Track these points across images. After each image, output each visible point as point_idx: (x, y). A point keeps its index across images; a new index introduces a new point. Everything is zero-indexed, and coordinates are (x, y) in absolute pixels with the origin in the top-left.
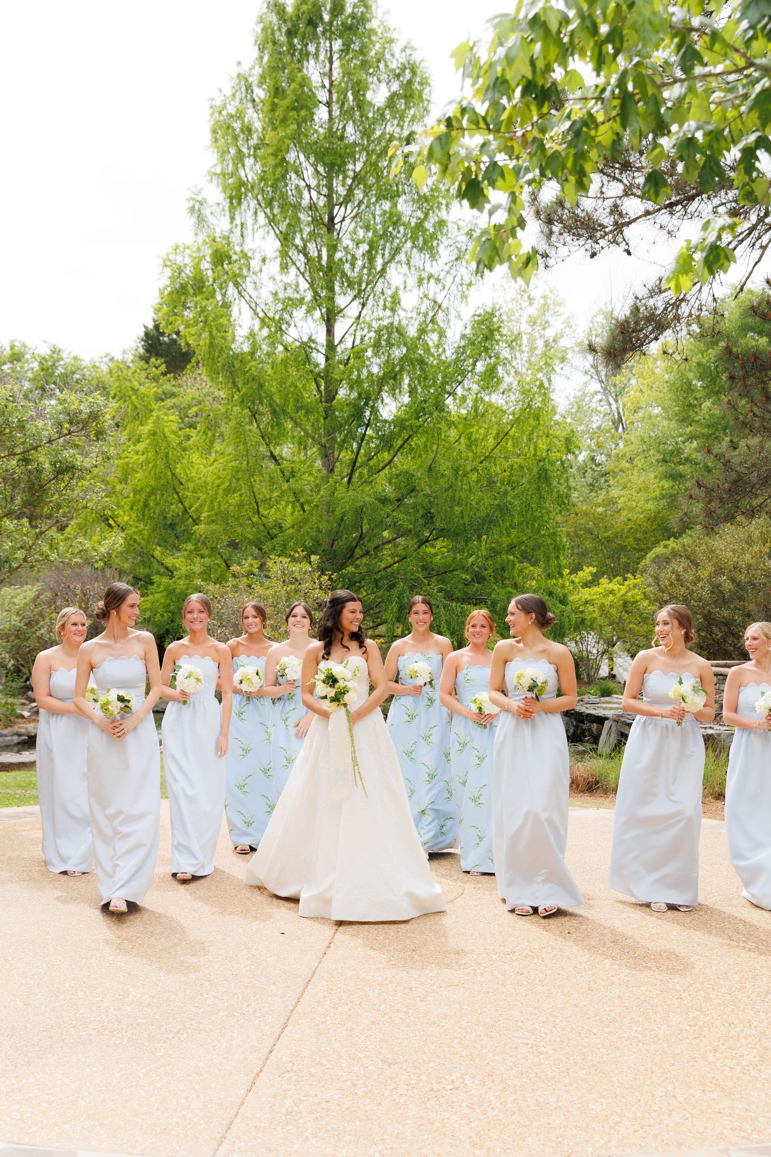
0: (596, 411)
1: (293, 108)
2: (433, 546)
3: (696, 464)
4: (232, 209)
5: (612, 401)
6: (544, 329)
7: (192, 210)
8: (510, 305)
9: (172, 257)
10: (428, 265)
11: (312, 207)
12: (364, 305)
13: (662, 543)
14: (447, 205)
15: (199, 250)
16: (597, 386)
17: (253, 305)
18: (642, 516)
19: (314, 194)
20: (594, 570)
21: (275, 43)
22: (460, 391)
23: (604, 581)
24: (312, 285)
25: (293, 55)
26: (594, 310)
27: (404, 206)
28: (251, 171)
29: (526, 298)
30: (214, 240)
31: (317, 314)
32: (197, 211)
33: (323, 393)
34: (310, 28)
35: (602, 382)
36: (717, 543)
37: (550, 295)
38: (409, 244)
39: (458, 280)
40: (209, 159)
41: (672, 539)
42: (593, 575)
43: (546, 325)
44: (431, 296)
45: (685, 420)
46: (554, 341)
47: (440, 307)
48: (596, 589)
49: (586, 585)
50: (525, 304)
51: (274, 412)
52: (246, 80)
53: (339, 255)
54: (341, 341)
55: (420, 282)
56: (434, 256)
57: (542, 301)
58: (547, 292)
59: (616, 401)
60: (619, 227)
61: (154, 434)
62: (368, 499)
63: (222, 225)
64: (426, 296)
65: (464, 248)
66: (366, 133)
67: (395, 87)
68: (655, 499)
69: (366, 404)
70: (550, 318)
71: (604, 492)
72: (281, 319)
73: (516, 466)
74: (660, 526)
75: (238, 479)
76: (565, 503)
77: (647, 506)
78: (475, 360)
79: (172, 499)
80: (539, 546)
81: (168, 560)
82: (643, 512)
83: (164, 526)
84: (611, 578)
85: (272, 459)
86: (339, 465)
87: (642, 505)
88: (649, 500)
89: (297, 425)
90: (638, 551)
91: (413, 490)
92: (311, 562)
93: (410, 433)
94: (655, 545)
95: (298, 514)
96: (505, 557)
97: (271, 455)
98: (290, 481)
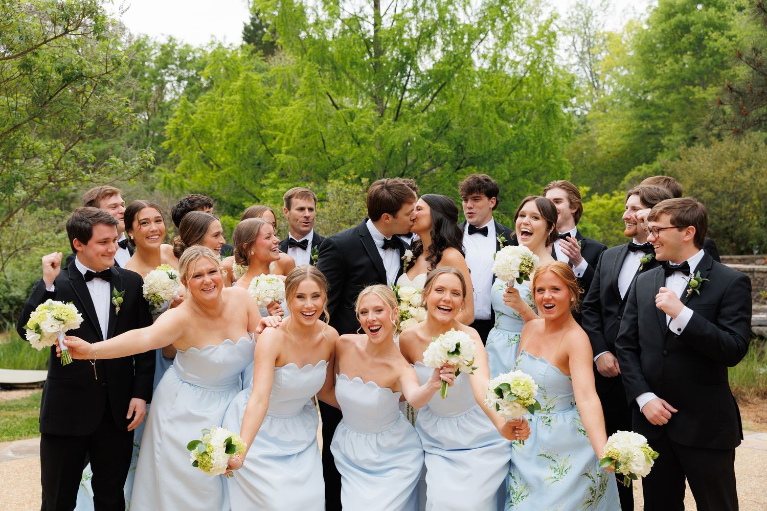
2: (463, 173)
3: (658, 107)
5: (587, 69)
13: (637, 168)
18: (619, 149)
20: (588, 189)
23: (595, 197)
33: (373, 54)
35: (579, 57)
41: (644, 164)
45: (650, 75)
51: (335, 68)
54: (385, 13)
61: (244, 89)
62: (412, 134)
68: (629, 135)
69: (407, 59)
70: (541, 8)
73: (528, 108)
74: (632, 155)
75: (309, 121)
76: (567, 136)
77: (623, 141)
78: (494, 21)
79: (258, 143)
80: (548, 171)
81: (255, 189)
82: (619, 146)
83: (253, 165)
84: (600, 195)
85: (334, 107)
86: (387, 112)
87: (618, 141)
88: (623, 136)
89: (353, 80)
90: (616, 175)
91: (447, 126)
92: (362, 184)
93: (443, 82)
94: (629, 170)
95: (356, 150)
96: (521, 180)
97: (334, 104)
98: (349, 124)
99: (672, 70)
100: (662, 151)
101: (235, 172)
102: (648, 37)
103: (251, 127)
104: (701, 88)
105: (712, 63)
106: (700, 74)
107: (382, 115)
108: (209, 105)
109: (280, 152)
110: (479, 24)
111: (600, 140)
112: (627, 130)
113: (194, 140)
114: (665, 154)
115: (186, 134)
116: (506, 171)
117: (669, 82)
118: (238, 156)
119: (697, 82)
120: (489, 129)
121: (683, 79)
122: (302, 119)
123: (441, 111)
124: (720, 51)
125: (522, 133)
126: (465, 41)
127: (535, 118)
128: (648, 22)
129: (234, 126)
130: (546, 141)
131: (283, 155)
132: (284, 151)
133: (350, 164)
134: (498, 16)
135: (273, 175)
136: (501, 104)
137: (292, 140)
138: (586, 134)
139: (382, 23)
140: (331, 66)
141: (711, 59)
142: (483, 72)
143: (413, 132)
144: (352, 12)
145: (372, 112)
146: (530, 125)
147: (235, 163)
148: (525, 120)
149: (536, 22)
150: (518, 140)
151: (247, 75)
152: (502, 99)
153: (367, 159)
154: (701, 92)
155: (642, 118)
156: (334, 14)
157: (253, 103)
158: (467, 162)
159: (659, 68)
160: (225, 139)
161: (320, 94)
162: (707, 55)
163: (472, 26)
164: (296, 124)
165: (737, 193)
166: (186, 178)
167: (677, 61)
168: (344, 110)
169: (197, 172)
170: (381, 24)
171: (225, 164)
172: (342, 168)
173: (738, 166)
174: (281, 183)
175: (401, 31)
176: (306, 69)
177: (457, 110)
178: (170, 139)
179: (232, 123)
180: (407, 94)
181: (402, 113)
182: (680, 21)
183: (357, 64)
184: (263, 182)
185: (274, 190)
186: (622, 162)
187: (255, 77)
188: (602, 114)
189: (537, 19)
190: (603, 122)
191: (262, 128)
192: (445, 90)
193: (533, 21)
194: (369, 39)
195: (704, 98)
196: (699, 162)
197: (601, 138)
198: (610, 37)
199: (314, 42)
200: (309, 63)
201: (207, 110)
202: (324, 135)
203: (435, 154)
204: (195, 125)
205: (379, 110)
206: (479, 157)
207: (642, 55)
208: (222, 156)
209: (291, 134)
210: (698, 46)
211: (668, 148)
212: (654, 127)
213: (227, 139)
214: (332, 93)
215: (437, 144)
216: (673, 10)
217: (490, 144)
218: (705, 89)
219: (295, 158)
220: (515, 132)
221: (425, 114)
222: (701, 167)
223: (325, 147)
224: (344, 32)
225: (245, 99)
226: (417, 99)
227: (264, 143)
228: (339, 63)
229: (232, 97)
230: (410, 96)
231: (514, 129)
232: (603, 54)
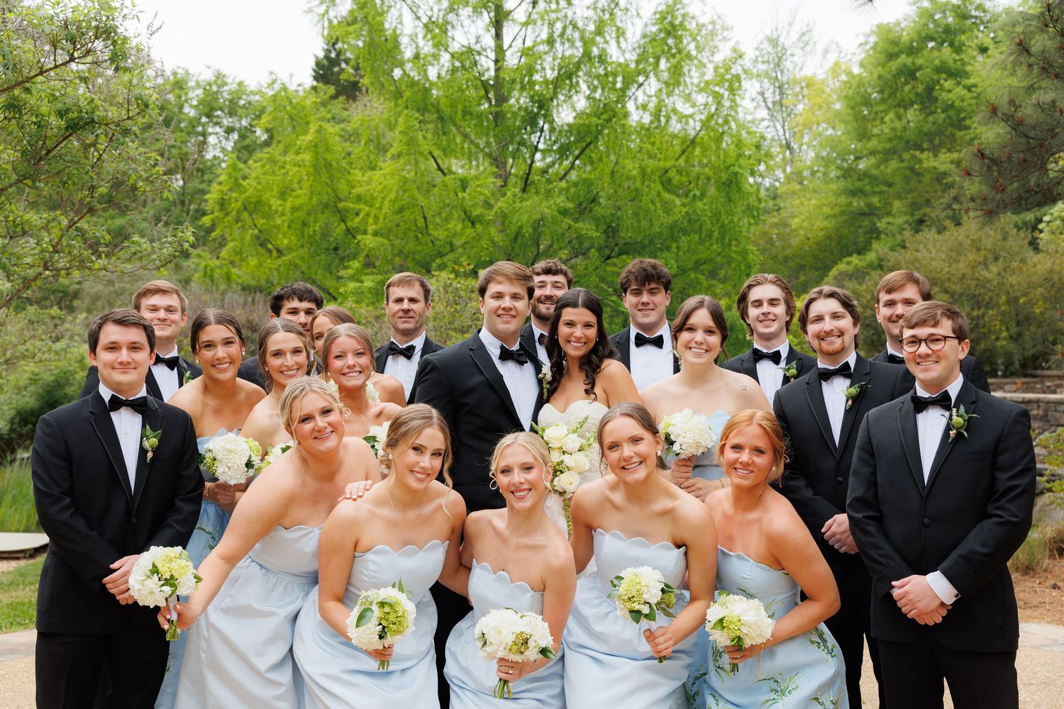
2: (615, 265)
3: (874, 179)
5: (779, 127)
6: (713, 54)
12: (535, 4)
13: (845, 260)
16: (763, 113)
17: (415, 9)
18: (821, 234)
22: (640, 95)
26: (761, 37)
33: (493, 103)
35: (769, 109)
37: (718, 21)
41: (855, 255)
43: (714, 50)
45: (863, 135)
51: (441, 119)
54: (510, 46)
57: (710, 27)
58: (715, 18)
59: (783, 127)
61: (316, 146)
62: (546, 211)
68: (835, 216)
69: (539, 109)
70: (718, 44)
73: (702, 177)
74: (839, 243)
75: (405, 191)
76: (754, 217)
77: (825, 224)
78: (658, 59)
79: (334, 219)
80: (729, 263)
81: (330, 283)
82: (821, 230)
83: (327, 249)
85: (439, 173)
86: (512, 180)
87: (820, 223)
88: (828, 217)
89: (466, 136)
90: (817, 269)
91: (593, 200)
93: (588, 140)
94: (835, 263)
95: (470, 232)
96: (693, 275)
97: (439, 168)
98: (460, 195)
99: (893, 129)
100: (878, 238)
101: (302, 259)
102: (861, 84)
103: (325, 199)
104: (931, 154)
105: (944, 120)
106: (930, 136)
107: (505, 185)
108: (268, 167)
109: (365, 233)
110: (638, 62)
111: (795, 222)
112: (832, 208)
113: (246, 215)
114: (883, 242)
115: (235, 206)
116: (673, 262)
117: (888, 146)
118: (306, 237)
119: (925, 146)
120: (650, 205)
121: (907, 142)
122: (395, 188)
123: (585, 180)
124: (956, 104)
125: (695, 211)
126: (619, 85)
127: (712, 191)
128: (862, 65)
129: (301, 196)
130: (726, 222)
131: (369, 237)
132: (370, 231)
133: (460, 250)
134: (663, 52)
135: (356, 264)
136: (667, 171)
137: (381, 217)
138: (775, 213)
139: (507, 58)
140: (435, 116)
141: (943, 116)
142: (642, 128)
143: (547, 207)
144: (465, 43)
145: (492, 179)
146: (705, 200)
147: (302, 246)
148: (698, 193)
150: (689, 221)
151: (320, 126)
152: (669, 164)
153: (484, 243)
154: (931, 159)
155: (853, 193)
156: (440, 44)
157: (328, 166)
158: (620, 249)
159: (876, 126)
160: (289, 214)
161: (422, 154)
162: (939, 110)
163: (627, 65)
164: (387, 195)
165: (979, 295)
166: (234, 267)
167: (899, 117)
168: (453, 176)
169: (250, 258)
170: (504, 60)
171: (289, 248)
172: (451, 256)
173: (981, 259)
174: (366, 274)
175: (531, 71)
176: (401, 120)
177: (607, 179)
178: (213, 213)
179: (299, 192)
180: (538, 156)
181: (533, 182)
182: (905, 65)
183: (471, 114)
184: (342, 273)
185: (357, 285)
186: (824, 251)
187: (331, 130)
188: (798, 187)
189: (711, 58)
190: (799, 198)
191: (340, 200)
192: (592, 151)
193: (705, 61)
194: (488, 80)
195: (935, 168)
196: (931, 252)
197: (796, 220)
198: (809, 83)
199: (413, 84)
200: (406, 112)
201: (264, 174)
202: (425, 209)
203: (577, 238)
204: (248, 194)
205: (501, 176)
206: (635, 243)
207: (853, 108)
208: (284, 237)
209: (380, 208)
210: (928, 98)
211: (887, 234)
212: (869, 205)
213: (292, 214)
214: (437, 153)
215: (580, 225)
216: (896, 49)
217: (652, 225)
218: (936, 156)
219: (386, 242)
220: (685, 210)
221: (563, 184)
222: (933, 259)
223: (427, 226)
224: (453, 71)
225: (317, 159)
226: (554, 163)
227: (343, 220)
228: (447, 111)
229: (300, 157)
230: (544, 159)
231: (684, 205)
232: (800, 107)
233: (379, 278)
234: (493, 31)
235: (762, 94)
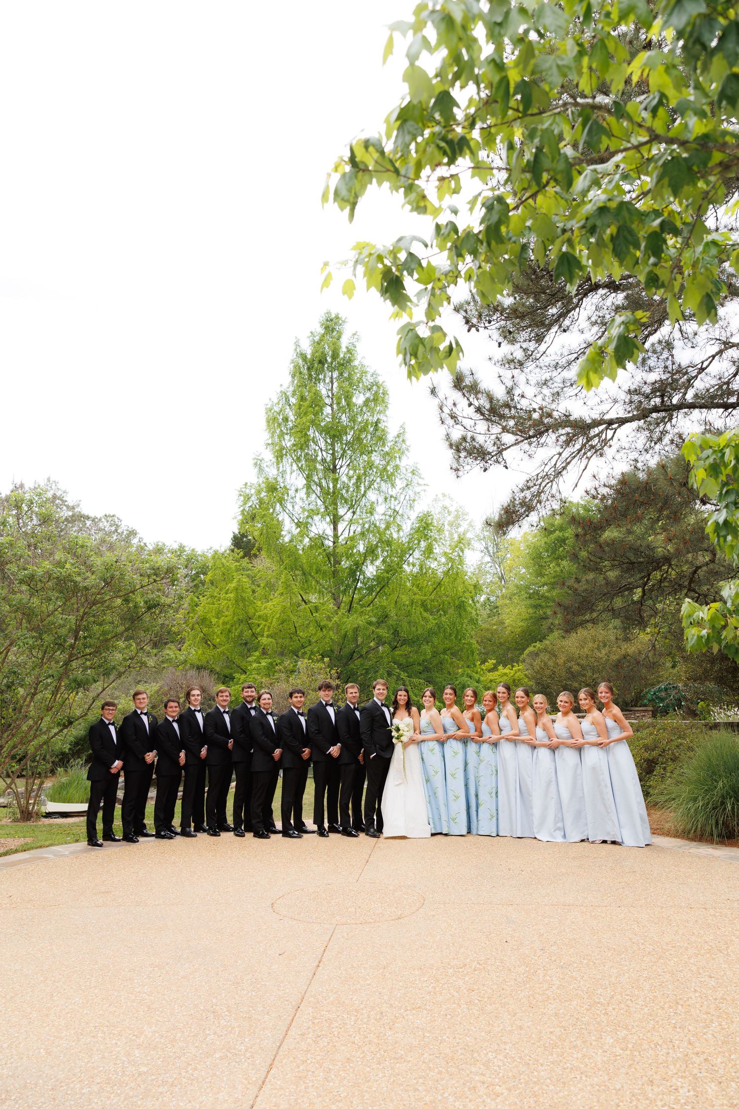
0: (488, 572)
1: (311, 406)
2: (400, 651)
3: (548, 599)
4: (278, 464)
5: (497, 567)
7: (256, 464)
8: (438, 516)
9: (243, 490)
10: (390, 490)
11: (324, 460)
12: (354, 513)
13: (532, 645)
14: (400, 457)
15: (259, 485)
16: (488, 559)
17: (291, 515)
18: (519, 630)
19: (324, 453)
20: (494, 662)
21: (301, 373)
22: (411, 559)
23: (500, 667)
24: (324, 503)
25: (311, 380)
27: (376, 458)
28: (288, 442)
29: (446, 512)
30: (267, 479)
31: (328, 519)
32: (258, 464)
33: (333, 564)
34: (320, 365)
35: (491, 556)
36: (565, 643)
38: (378, 480)
39: (407, 498)
40: (265, 436)
41: (538, 642)
42: (494, 664)
43: (459, 526)
44: (392, 507)
45: (540, 574)
46: (464, 534)
47: (398, 513)
48: (496, 673)
49: (490, 671)
50: (446, 515)
51: (304, 574)
52: (285, 394)
53: (338, 486)
54: (342, 534)
55: (386, 499)
56: (393, 486)
57: (456, 513)
59: (500, 566)
60: (500, 452)
61: (237, 589)
62: (360, 622)
63: (272, 472)
64: (390, 508)
65: (410, 479)
66: (353, 419)
67: (368, 395)
68: (527, 619)
69: (357, 568)
70: (461, 522)
71: (496, 617)
72: (307, 523)
73: (446, 603)
74: (530, 635)
75: (285, 613)
76: (475, 624)
77: (521, 624)
78: (419, 541)
79: (246, 628)
80: (462, 650)
81: (243, 664)
82: (520, 627)
83: (241, 644)
84: (505, 666)
85: (303, 602)
86: (343, 605)
88: (524, 620)
89: (318, 582)
90: (518, 650)
91: (387, 616)
92: (324, 663)
93: (384, 584)
94: (528, 646)
95: (320, 634)
97: (303, 600)
98: (314, 615)
99: (555, 571)
101: (227, 650)
102: (536, 547)
103: (241, 617)
107: (339, 608)
109: (263, 636)
110: (409, 543)
111: (507, 622)
112: (526, 615)
113: (196, 626)
115: (192, 621)
116: (429, 651)
117: (554, 580)
118: (230, 638)
120: (417, 619)
122: (280, 611)
123: (382, 606)
125: (440, 622)
126: (399, 555)
127: (451, 611)
129: (228, 616)
130: (459, 628)
131: (265, 638)
132: (265, 635)
133: (314, 644)
134: (422, 537)
135: (257, 653)
136: (425, 601)
137: (272, 627)
140: (301, 572)
142: (412, 577)
143: (361, 620)
144: (317, 533)
145: (332, 606)
146: (447, 616)
147: (228, 643)
149: (456, 532)
150: (439, 627)
152: (425, 598)
153: (327, 640)
155: (536, 607)
156: (304, 534)
157: (243, 599)
158: (402, 642)
159: (546, 570)
160: (221, 626)
161: (294, 593)
163: (404, 544)
164: (275, 615)
167: (559, 565)
168: (311, 604)
169: (198, 650)
170: (339, 541)
171: (220, 644)
172: (309, 648)
173: (597, 646)
174: (262, 659)
175: (352, 548)
176: (283, 576)
177: (393, 605)
179: (227, 613)
180: (357, 592)
181: (354, 607)
182: (559, 537)
184: (250, 659)
185: (258, 665)
186: (522, 639)
190: (509, 608)
191: (250, 618)
192: (386, 590)
194: (330, 552)
200: (285, 571)
201: (208, 604)
202: (295, 622)
203: (377, 637)
204: (199, 614)
205: (336, 604)
206: (409, 640)
207: (533, 560)
208: (218, 638)
209: (271, 623)
212: (545, 613)
213: (223, 626)
214: (302, 593)
215: (379, 630)
217: (418, 630)
219: (274, 640)
220: (436, 622)
221: (371, 607)
223: (296, 631)
224: (311, 547)
225: (237, 596)
226: (365, 596)
227: (251, 629)
228: (308, 569)
229: (228, 595)
230: (359, 594)
231: (435, 619)
232: (509, 556)
233: (270, 660)
234: (332, 527)
235: (487, 548)
